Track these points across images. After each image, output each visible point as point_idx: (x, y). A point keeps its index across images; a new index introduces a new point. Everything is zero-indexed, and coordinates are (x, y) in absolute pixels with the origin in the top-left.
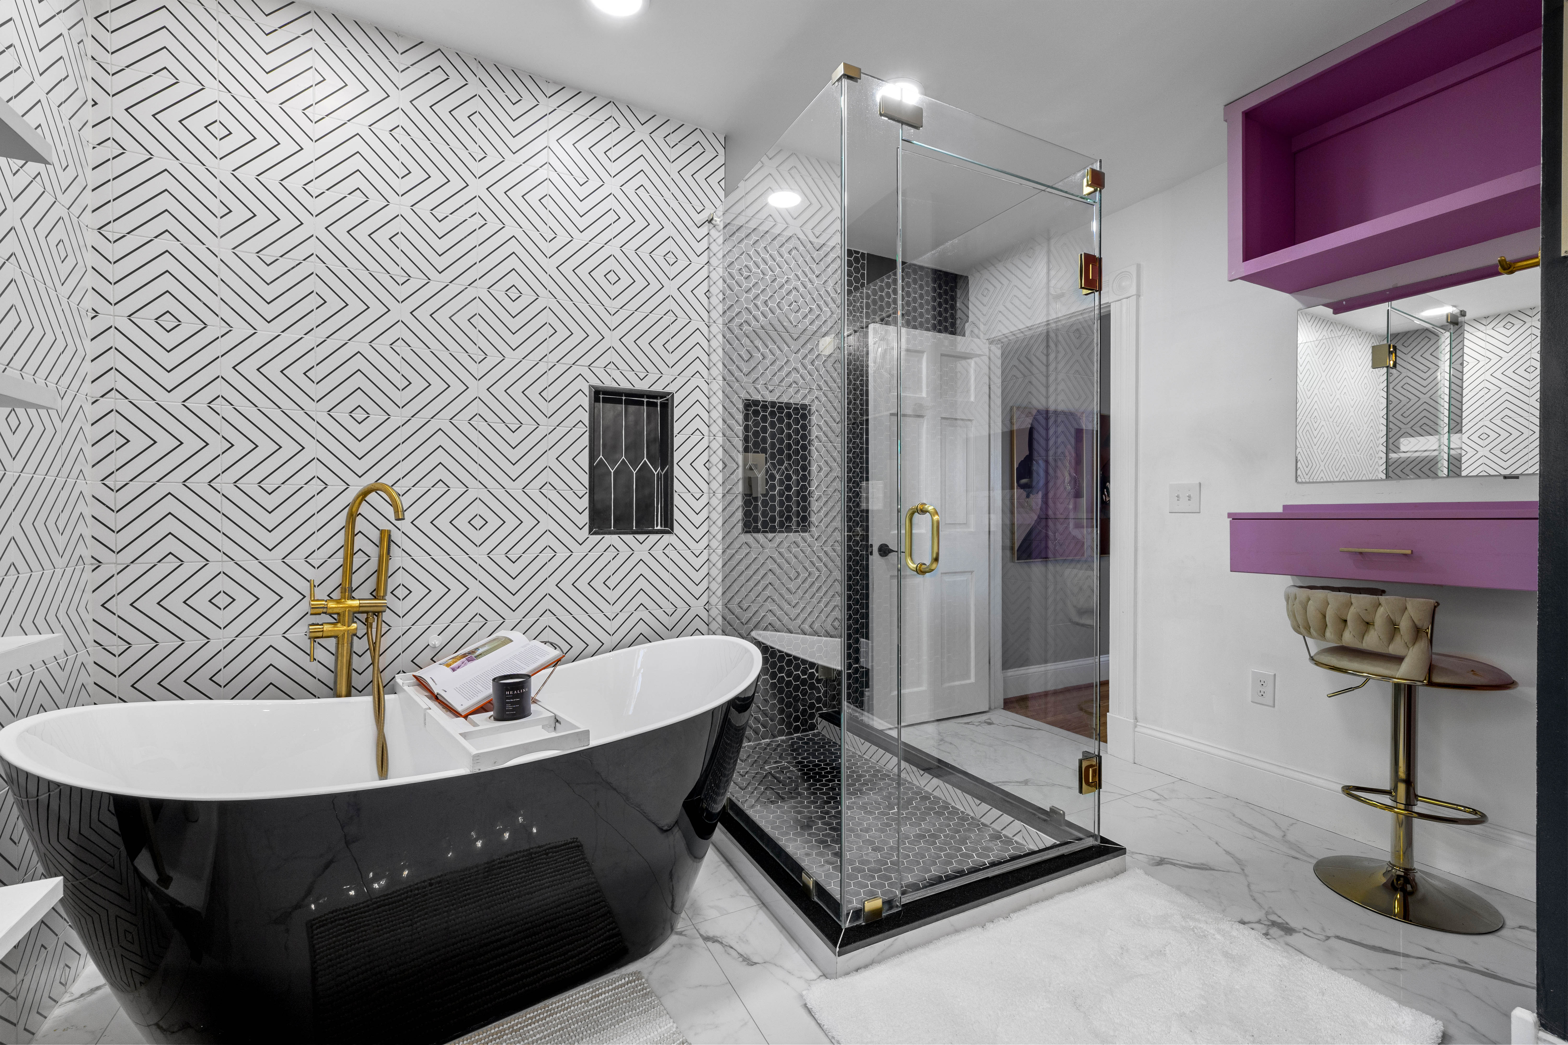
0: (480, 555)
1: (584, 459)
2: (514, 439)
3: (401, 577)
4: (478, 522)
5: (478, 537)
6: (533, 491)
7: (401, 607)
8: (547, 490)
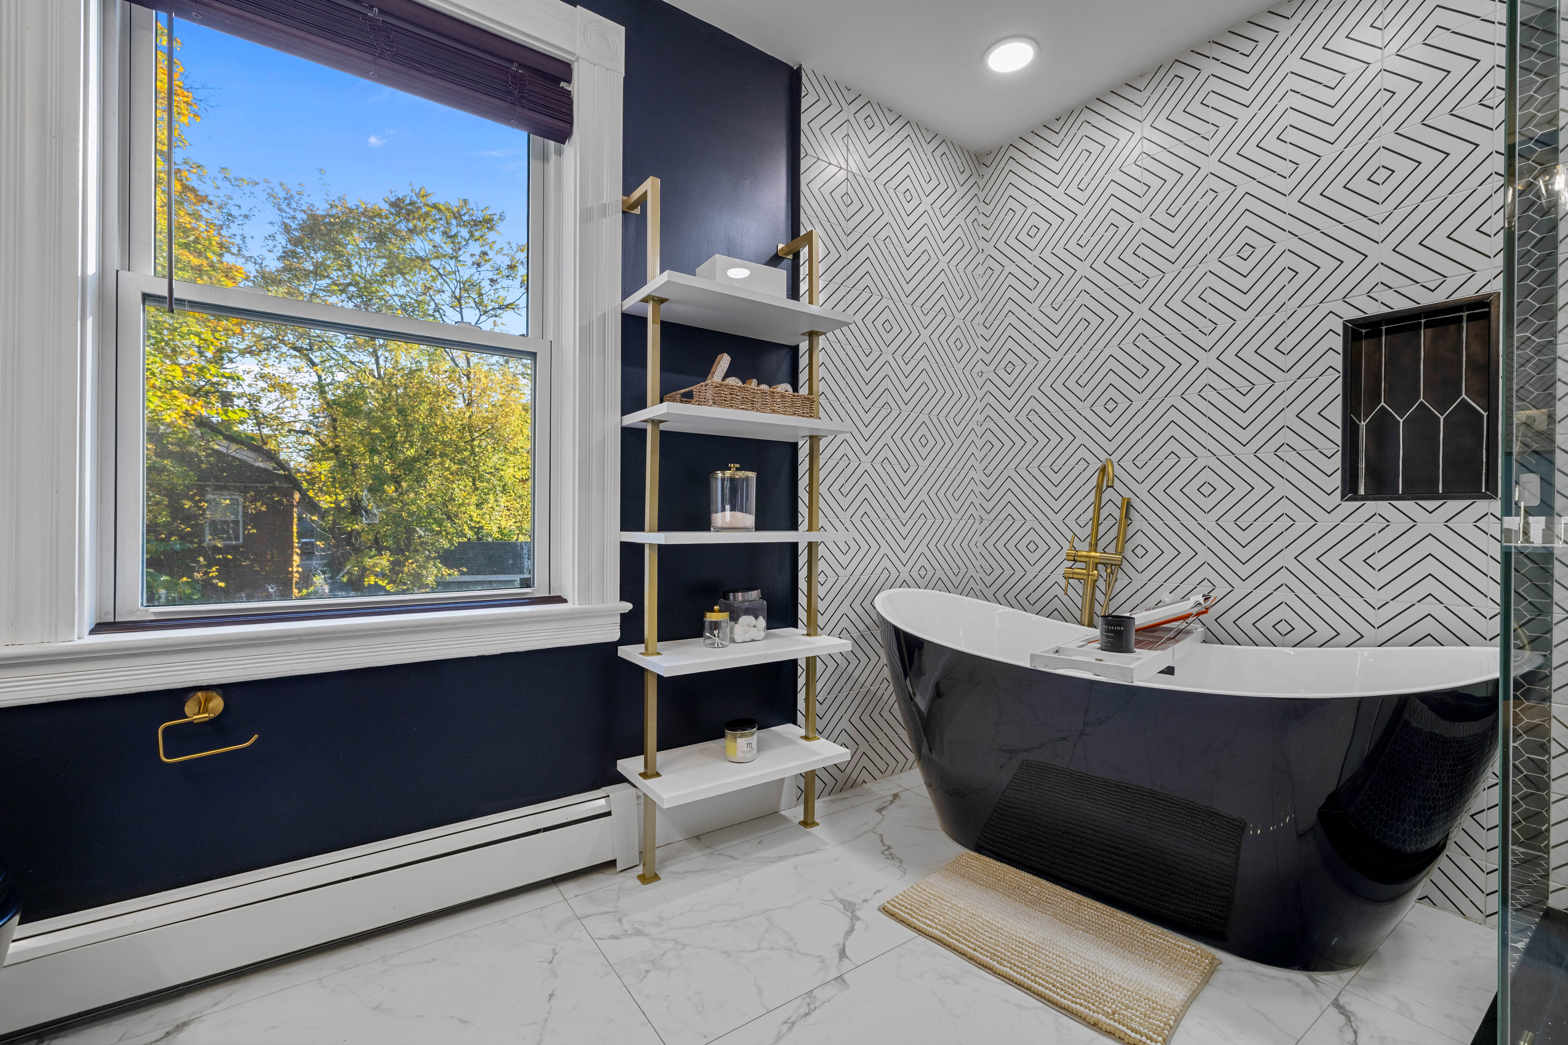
0: (1209, 521)
1: (1336, 412)
2: (1244, 403)
3: (1139, 539)
4: (1207, 490)
5: (1207, 504)
6: (1267, 454)
7: (1140, 564)
8: (1284, 452)
